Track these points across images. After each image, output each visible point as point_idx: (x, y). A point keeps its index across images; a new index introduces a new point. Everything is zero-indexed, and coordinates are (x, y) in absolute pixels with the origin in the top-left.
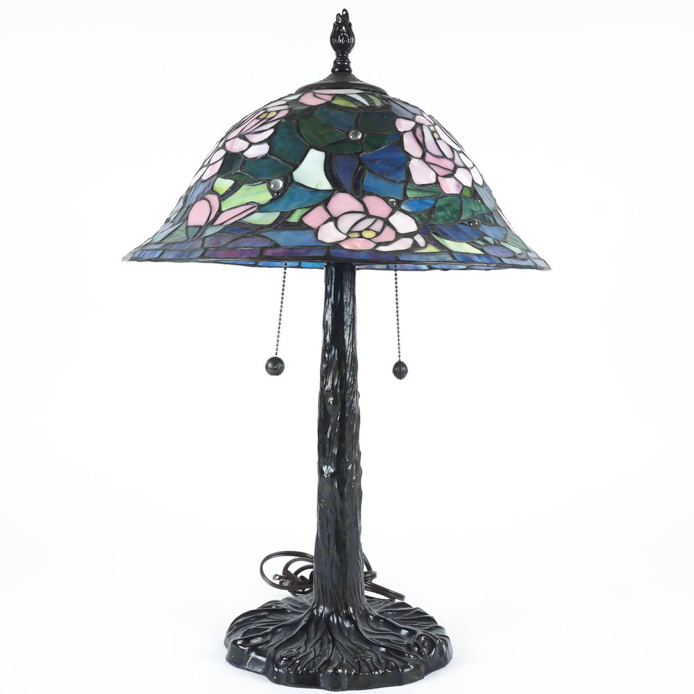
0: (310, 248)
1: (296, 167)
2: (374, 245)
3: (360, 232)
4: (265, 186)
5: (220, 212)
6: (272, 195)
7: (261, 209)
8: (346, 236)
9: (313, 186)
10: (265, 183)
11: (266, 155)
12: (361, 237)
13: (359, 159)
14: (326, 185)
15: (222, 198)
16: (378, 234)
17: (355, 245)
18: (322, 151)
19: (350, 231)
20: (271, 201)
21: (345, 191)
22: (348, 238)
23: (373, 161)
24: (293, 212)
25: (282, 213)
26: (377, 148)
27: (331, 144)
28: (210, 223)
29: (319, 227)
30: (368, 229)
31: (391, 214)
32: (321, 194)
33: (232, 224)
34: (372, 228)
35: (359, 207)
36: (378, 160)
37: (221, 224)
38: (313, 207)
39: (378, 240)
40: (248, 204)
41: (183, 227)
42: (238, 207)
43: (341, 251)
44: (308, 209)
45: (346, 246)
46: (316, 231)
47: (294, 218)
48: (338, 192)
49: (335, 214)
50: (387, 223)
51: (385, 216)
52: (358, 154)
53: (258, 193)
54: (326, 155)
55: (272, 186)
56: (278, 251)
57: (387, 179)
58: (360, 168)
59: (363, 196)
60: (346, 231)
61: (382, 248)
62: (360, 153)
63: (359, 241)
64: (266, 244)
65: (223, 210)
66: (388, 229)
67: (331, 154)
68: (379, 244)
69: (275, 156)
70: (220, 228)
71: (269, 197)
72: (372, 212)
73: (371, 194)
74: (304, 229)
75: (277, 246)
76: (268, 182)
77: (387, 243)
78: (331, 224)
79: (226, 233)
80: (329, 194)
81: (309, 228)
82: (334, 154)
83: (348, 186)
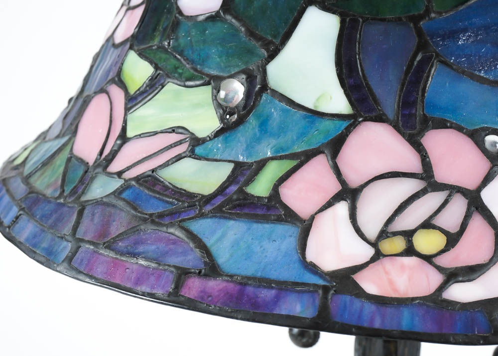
0: (285, 287)
2: (434, 279)
3: (408, 235)
4: (207, 91)
5: (123, 138)
6: (222, 119)
7: (199, 150)
8: (370, 252)
9: (310, 105)
10: (208, 84)
11: (218, 12)
12: (410, 251)
13: (419, 32)
14: (338, 103)
15: (133, 101)
16: (453, 240)
17: (391, 282)
18: (334, 13)
19: (384, 234)
20: (218, 134)
21: (380, 118)
22: (378, 255)
23: (453, 35)
24: (262, 164)
25: (239, 166)
26: (462, 4)
28: (105, 161)
29: (313, 218)
30: (427, 225)
31: (487, 180)
32: (327, 124)
33: (137, 179)
34: (440, 221)
35: (409, 160)
36: (465, 30)
37: (120, 174)
38: (306, 157)
39: (449, 261)
40: (173, 130)
42: (156, 133)
43: (357, 303)
44: (294, 163)
45: (370, 283)
46: (305, 227)
47: (261, 187)
48: (365, 120)
49: (354, 179)
50: (476, 204)
51: (470, 183)
52: (416, 19)
53: (197, 106)
54: (342, 23)
55: (222, 94)
56: (215, 285)
57: (482, 80)
58: (419, 58)
59: (422, 132)
60: (372, 229)
61: (460, 293)
62: (421, 17)
63: (403, 267)
65: (130, 133)
66: (477, 223)
67: (354, 21)
68: (453, 276)
69: (236, 18)
70: (117, 184)
71: (216, 125)
72: (442, 174)
73: (442, 124)
74: (279, 220)
76: (215, 82)
77: (471, 272)
78: (342, 208)
79: (124, 200)
80: (345, 124)
81: (289, 216)
82: (361, 20)
83: (390, 103)
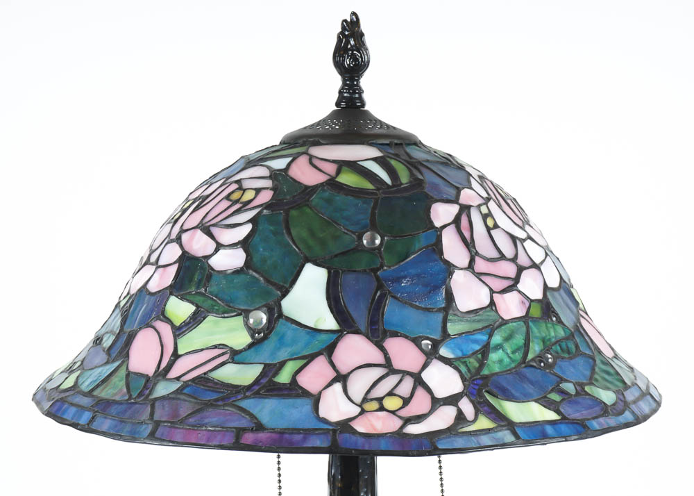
0: (308, 432)
1: (285, 293)
2: (399, 423)
3: (380, 400)
4: (240, 320)
5: (176, 356)
6: (252, 337)
7: (236, 358)
8: (358, 410)
9: (312, 325)
10: (240, 314)
11: (242, 268)
12: (382, 409)
13: (378, 278)
14: (330, 323)
15: (179, 331)
16: (406, 401)
17: (372, 426)
18: (323, 267)
19: (365, 400)
20: (250, 346)
21: (357, 332)
22: (363, 412)
23: (398, 280)
24: (282, 364)
25: (266, 365)
26: (403, 261)
27: (336, 256)
28: (162, 373)
29: (320, 393)
30: (391, 394)
31: (425, 366)
32: (323, 337)
33: (193, 380)
34: (397, 391)
35: (377, 357)
36: (405, 277)
37: (178, 379)
38: (310, 358)
39: (406, 412)
40: (216, 347)
41: (122, 372)
42: (202, 350)
43: (354, 438)
44: (304, 361)
45: (360, 426)
46: (316, 399)
47: (284, 377)
48: (348, 333)
49: (344, 370)
50: (419, 381)
51: (415, 370)
52: (375, 271)
53: (232, 330)
54: (329, 273)
55: (251, 321)
56: (262, 436)
57: (418, 308)
58: (378, 294)
59: (383, 339)
60: (358, 398)
61: (413, 429)
62: (378, 269)
63: (378, 418)
64: (244, 423)
65: (180, 352)
66: (420, 392)
67: (337, 273)
68: (408, 421)
69: (256, 271)
70: (175, 386)
71: (249, 340)
72: (397, 364)
73: (395, 334)
74: (298, 396)
75: (259, 427)
76: (245, 313)
77: (419, 418)
78: (338, 387)
79: (185, 394)
80: (335, 336)
81: (305, 393)
82: (341, 272)
83: (362, 323)
